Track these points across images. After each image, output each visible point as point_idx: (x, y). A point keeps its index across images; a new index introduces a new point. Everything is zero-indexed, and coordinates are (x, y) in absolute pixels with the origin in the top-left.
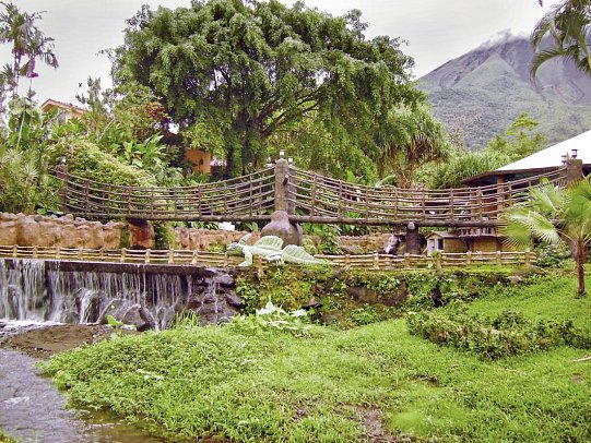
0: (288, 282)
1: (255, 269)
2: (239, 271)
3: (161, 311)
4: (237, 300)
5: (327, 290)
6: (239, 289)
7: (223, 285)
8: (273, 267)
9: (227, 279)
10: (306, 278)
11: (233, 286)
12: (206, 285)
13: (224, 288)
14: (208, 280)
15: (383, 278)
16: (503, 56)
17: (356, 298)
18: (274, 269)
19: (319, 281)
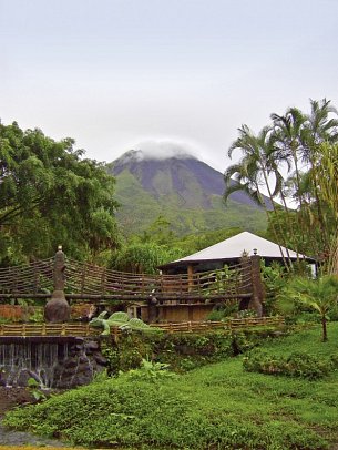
0: (136, 345)
1: (112, 336)
2: (102, 337)
3: (42, 373)
4: (103, 360)
5: (162, 348)
6: (104, 351)
7: (91, 349)
8: (125, 334)
9: (93, 344)
10: (147, 340)
11: (99, 349)
12: (79, 350)
13: (92, 352)
14: (78, 346)
15: (198, 338)
16: (131, 171)
17: (181, 352)
18: (126, 336)
19: (157, 343)
